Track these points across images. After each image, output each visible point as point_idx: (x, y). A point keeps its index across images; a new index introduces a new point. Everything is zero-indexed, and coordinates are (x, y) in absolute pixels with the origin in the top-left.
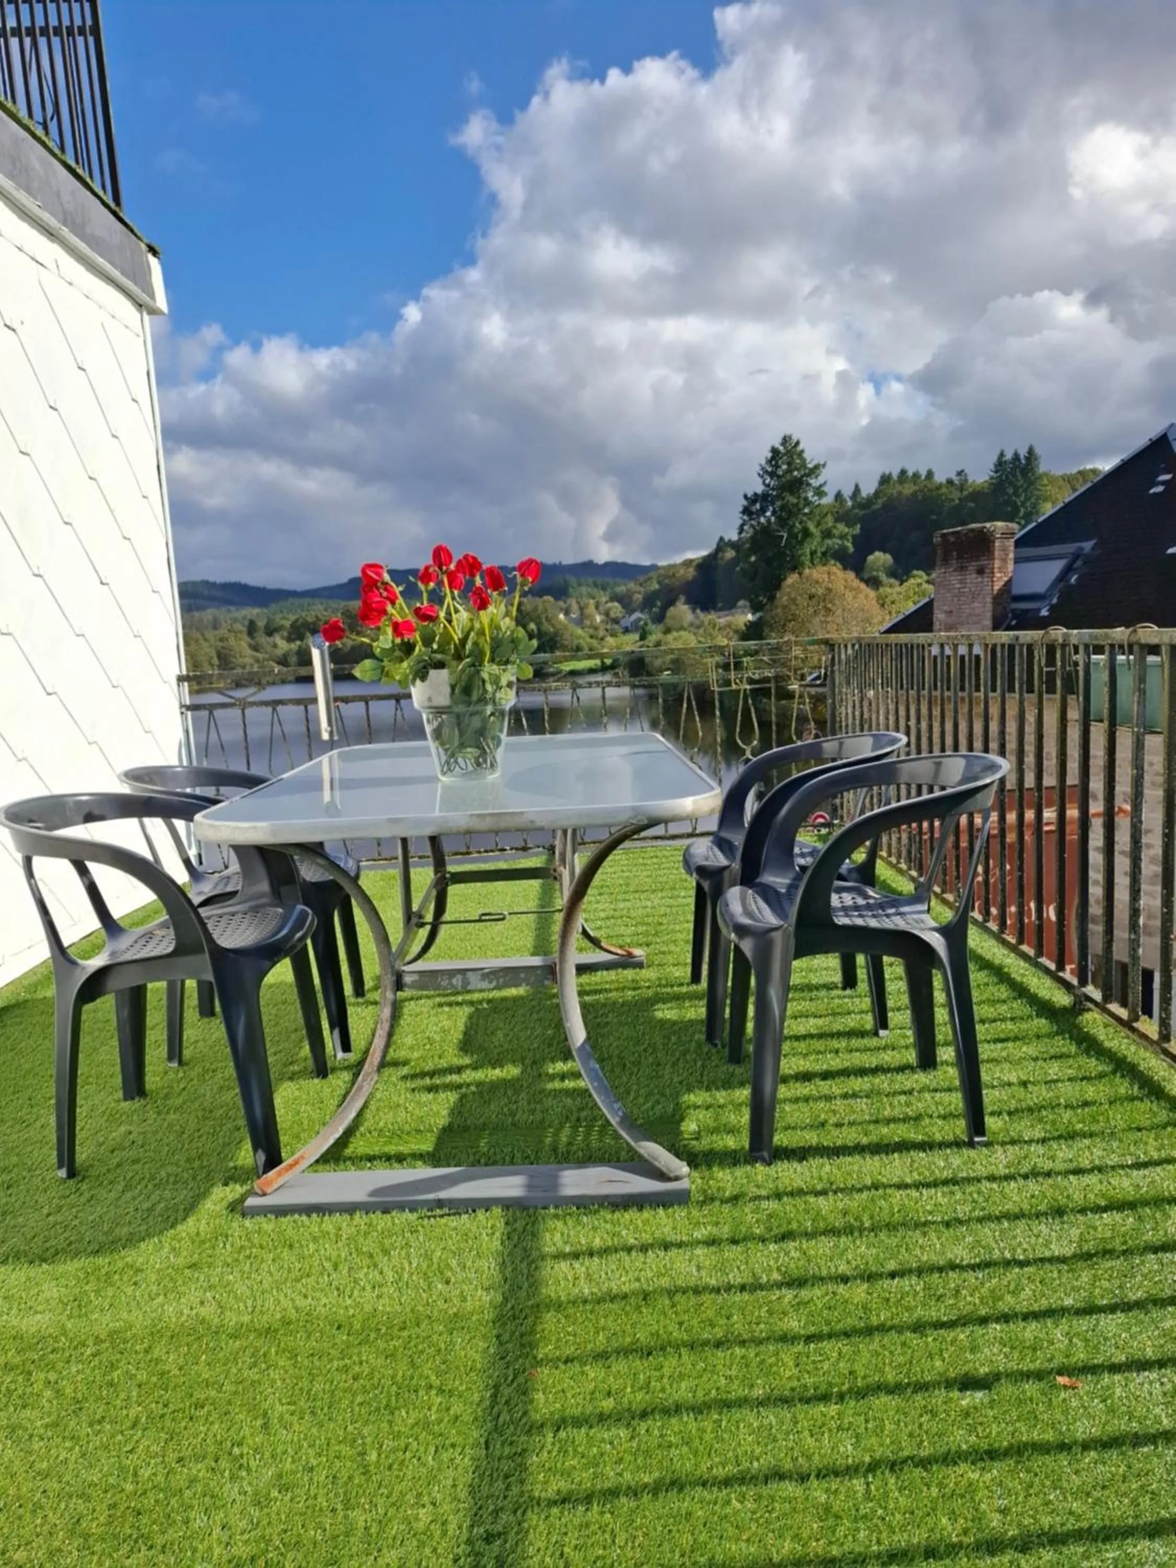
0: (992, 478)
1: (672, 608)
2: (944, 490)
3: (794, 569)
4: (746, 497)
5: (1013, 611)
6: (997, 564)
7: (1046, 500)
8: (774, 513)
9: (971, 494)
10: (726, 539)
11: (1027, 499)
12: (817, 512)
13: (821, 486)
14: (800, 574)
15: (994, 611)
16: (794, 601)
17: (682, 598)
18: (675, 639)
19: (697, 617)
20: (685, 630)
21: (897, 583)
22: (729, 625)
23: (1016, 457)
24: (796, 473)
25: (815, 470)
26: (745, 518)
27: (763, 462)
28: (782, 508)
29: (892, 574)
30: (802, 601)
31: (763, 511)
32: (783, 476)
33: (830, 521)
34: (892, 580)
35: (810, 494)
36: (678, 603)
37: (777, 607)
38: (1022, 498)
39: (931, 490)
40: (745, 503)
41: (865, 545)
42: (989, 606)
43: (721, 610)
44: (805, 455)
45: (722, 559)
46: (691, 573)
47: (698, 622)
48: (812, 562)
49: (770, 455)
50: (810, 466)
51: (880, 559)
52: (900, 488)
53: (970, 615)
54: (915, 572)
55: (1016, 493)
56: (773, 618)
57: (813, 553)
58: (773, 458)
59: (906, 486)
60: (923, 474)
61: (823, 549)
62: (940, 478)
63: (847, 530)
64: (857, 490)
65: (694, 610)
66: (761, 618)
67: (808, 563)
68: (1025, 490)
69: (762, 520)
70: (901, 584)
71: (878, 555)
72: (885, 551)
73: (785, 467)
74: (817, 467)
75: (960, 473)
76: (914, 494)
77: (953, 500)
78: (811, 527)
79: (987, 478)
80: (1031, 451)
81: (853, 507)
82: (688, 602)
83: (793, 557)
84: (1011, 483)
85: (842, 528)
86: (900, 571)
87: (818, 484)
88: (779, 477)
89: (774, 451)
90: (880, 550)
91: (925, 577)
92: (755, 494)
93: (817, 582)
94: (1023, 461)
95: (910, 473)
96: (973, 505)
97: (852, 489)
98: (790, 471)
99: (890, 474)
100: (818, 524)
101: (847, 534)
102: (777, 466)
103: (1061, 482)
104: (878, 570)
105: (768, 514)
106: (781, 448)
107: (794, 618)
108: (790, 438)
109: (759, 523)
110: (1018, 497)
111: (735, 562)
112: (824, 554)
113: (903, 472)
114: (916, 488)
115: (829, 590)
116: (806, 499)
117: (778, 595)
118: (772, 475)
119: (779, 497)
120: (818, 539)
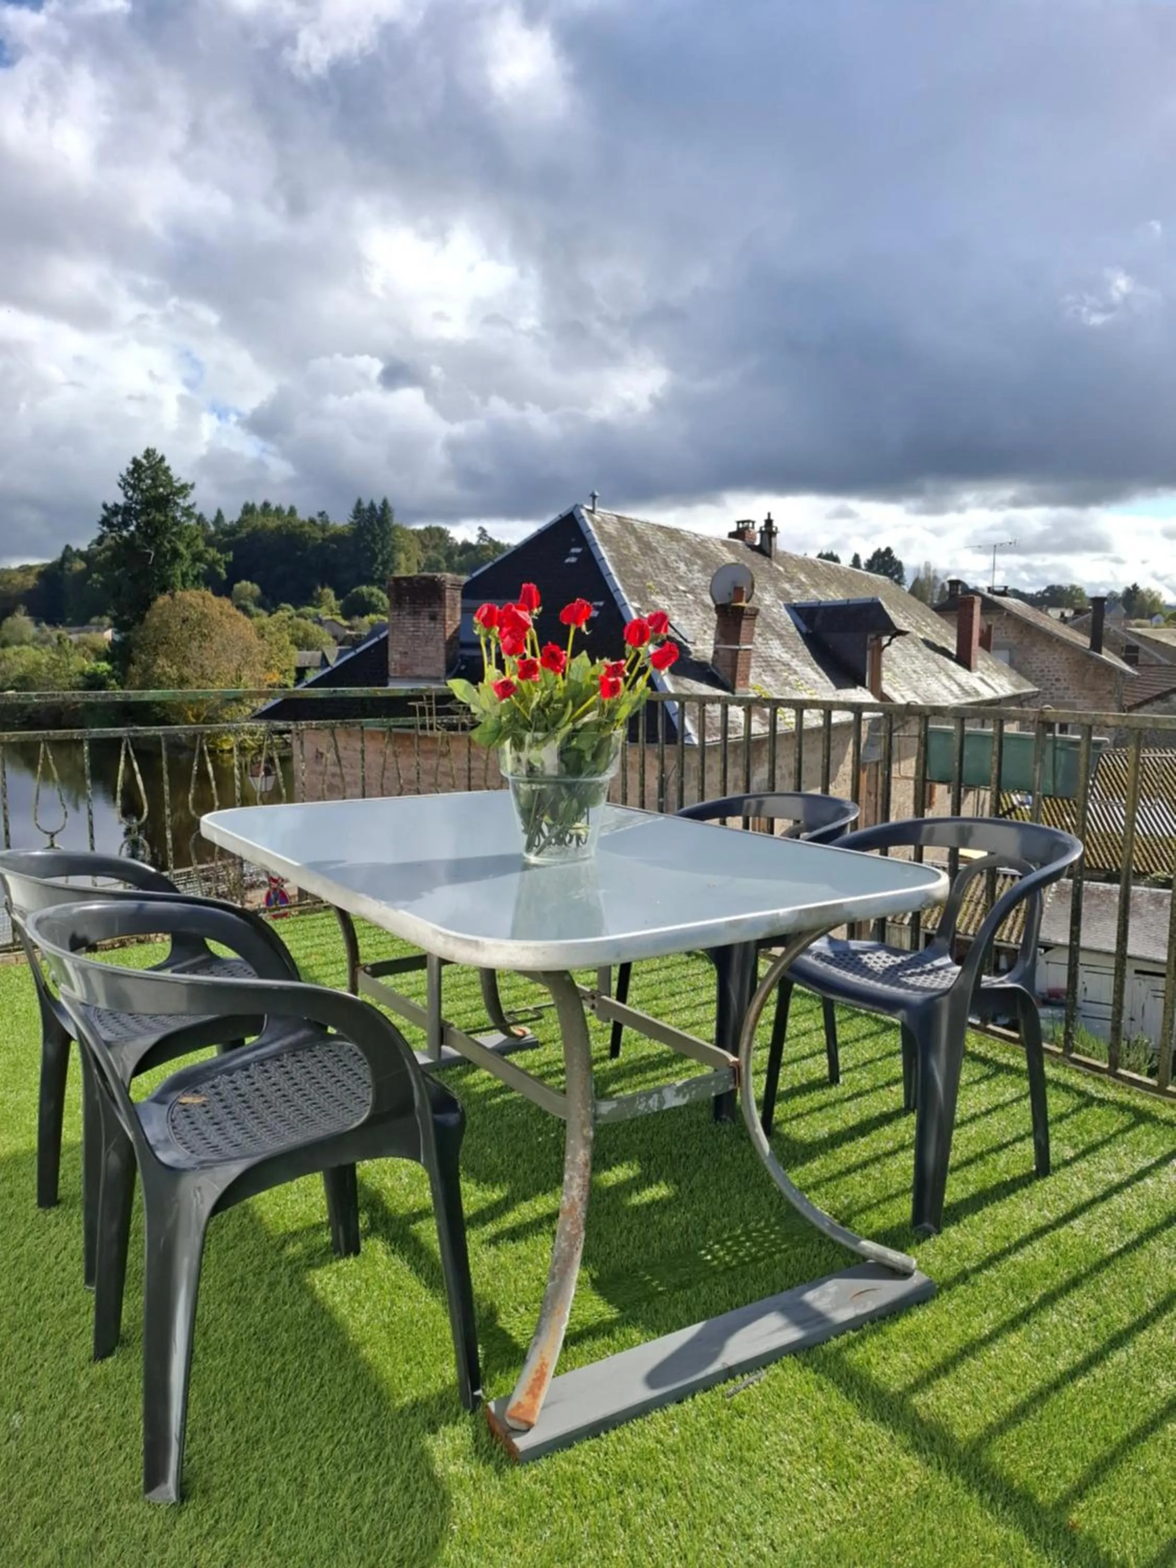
0: (352, 523)
1: (9, 619)
2: (307, 529)
3: (163, 590)
4: (105, 506)
5: (462, 656)
6: (448, 612)
7: (399, 551)
8: (138, 527)
9: (332, 536)
10: (74, 549)
11: (384, 547)
12: (187, 533)
13: (190, 507)
14: (172, 596)
15: (447, 655)
16: (166, 623)
17: (23, 608)
18: (16, 654)
19: (42, 631)
20: (28, 644)
21: (265, 614)
22: (82, 643)
23: (372, 507)
24: (161, 490)
25: (184, 489)
26: (105, 528)
27: (124, 473)
28: (148, 524)
29: (260, 604)
30: (175, 625)
31: (125, 524)
32: (147, 490)
33: (201, 544)
34: (261, 611)
35: (178, 514)
36: (17, 614)
37: (147, 628)
38: (379, 546)
39: (294, 527)
40: (104, 513)
41: (236, 573)
42: (442, 651)
43: (70, 625)
44: (171, 473)
45: (70, 569)
46: (31, 581)
47: (43, 637)
48: (183, 584)
49: (131, 466)
50: (177, 485)
51: (247, 587)
52: (265, 520)
53: (424, 658)
54: (283, 605)
55: (374, 541)
56: (143, 639)
57: (184, 575)
58: (134, 470)
59: (270, 519)
60: (286, 509)
61: (195, 572)
62: (302, 516)
63: (219, 556)
64: (220, 516)
65: (37, 624)
66: (126, 639)
67: (179, 585)
68: (382, 539)
69: (125, 533)
70: (270, 616)
71: (245, 584)
72: (252, 582)
73: (149, 481)
74: (184, 487)
75: (321, 514)
76: (279, 528)
77: (316, 539)
78: (181, 547)
79: (347, 522)
80: (385, 503)
81: (217, 533)
82: (29, 613)
83: (161, 577)
84: (369, 531)
85: (212, 553)
86: (268, 602)
87: (186, 505)
88: (142, 491)
89: (135, 462)
90: (247, 579)
91: (293, 611)
92: (116, 505)
93: (191, 605)
94: (379, 512)
95: (273, 507)
96: (335, 546)
97: (215, 514)
98: (155, 486)
99: (253, 505)
100: (188, 546)
101: (220, 559)
102: (140, 480)
103: (412, 536)
104: (246, 599)
105: (132, 528)
106: (144, 461)
107: (166, 641)
108: (154, 451)
109: (121, 537)
110: (376, 544)
111: (85, 574)
112: (196, 577)
113: (266, 505)
114: (279, 522)
115: (205, 616)
116: (174, 518)
117: (147, 616)
118: (134, 488)
119: (142, 512)
120: (187, 563)
